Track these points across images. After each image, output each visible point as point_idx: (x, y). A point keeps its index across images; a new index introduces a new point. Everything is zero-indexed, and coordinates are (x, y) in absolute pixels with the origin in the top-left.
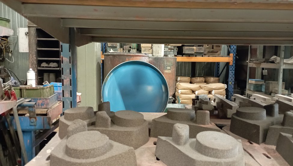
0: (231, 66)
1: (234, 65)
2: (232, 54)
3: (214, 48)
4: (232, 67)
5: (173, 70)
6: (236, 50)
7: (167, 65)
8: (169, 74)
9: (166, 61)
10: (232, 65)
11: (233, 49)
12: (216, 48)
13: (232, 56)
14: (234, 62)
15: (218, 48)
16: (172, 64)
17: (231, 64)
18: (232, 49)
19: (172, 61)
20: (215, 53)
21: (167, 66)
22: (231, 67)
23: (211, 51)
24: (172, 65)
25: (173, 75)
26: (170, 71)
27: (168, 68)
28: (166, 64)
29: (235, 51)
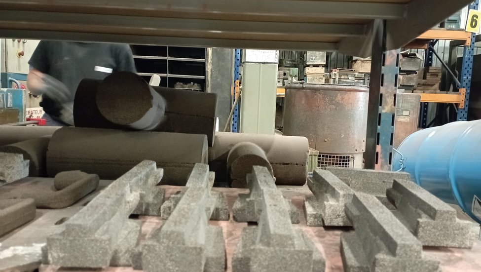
0: (461, 110)
1: (467, 109)
2: (464, 89)
3: (427, 79)
4: (464, 113)
5: (414, 116)
6: (470, 82)
7: (404, 107)
8: (406, 123)
9: (401, 100)
10: (463, 108)
11: (467, 81)
12: (431, 79)
13: (464, 92)
14: (467, 104)
15: (434, 79)
16: (412, 105)
17: (462, 106)
18: (465, 81)
19: (412, 101)
20: (429, 87)
21: (403, 110)
22: (461, 112)
23: (422, 84)
24: (412, 107)
25: (413, 126)
26: (407, 119)
27: (406, 113)
28: (402, 107)
29: (469, 85)
